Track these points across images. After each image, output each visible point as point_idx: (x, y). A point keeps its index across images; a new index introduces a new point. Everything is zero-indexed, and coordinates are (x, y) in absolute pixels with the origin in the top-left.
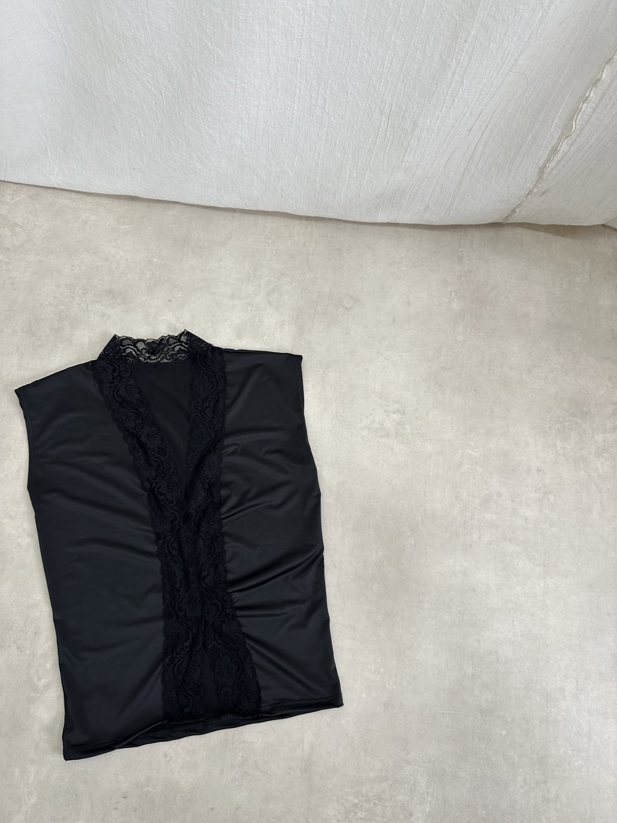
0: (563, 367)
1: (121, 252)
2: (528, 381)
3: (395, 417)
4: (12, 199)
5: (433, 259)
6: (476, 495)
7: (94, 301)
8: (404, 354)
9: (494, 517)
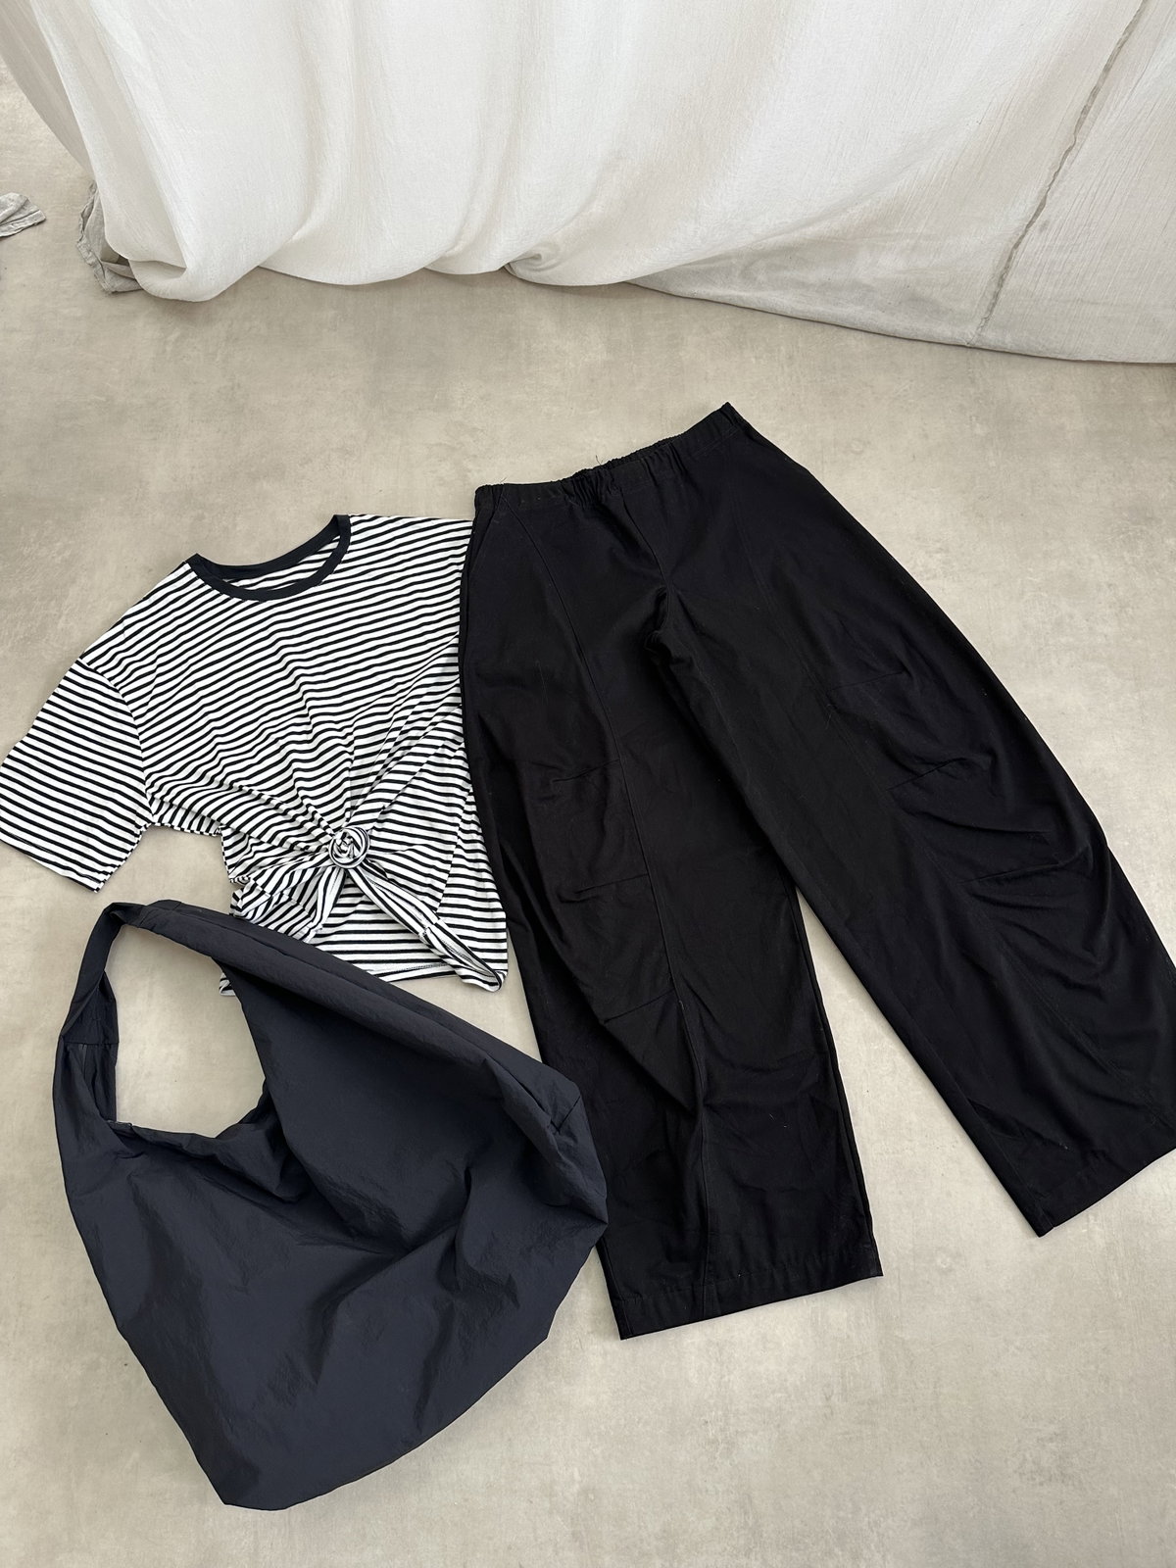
0: (1114, 476)
2: (1078, 496)
3: (938, 556)
4: (463, 403)
5: (943, 386)
6: (1046, 620)
8: (934, 490)
9: (1071, 640)
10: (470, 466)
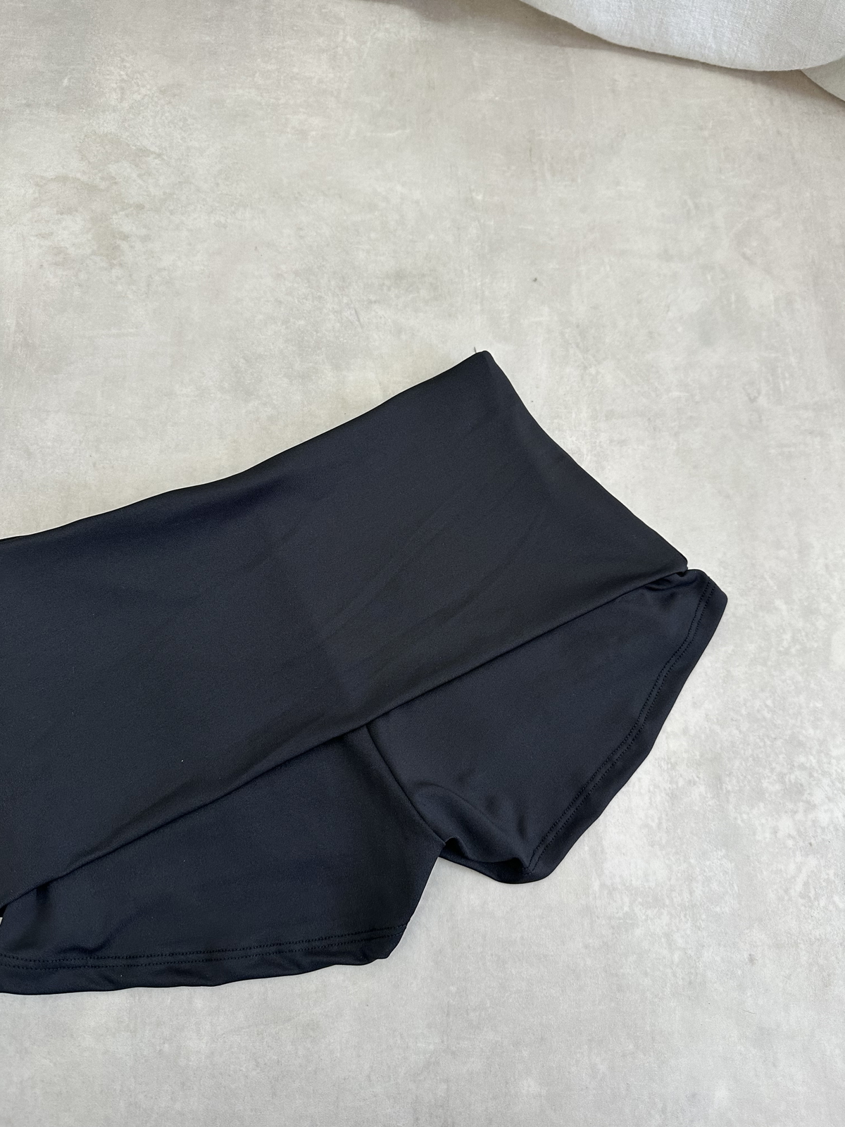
1: (399, 188)
4: (122, 99)
7: (370, 302)
10: (128, 227)
